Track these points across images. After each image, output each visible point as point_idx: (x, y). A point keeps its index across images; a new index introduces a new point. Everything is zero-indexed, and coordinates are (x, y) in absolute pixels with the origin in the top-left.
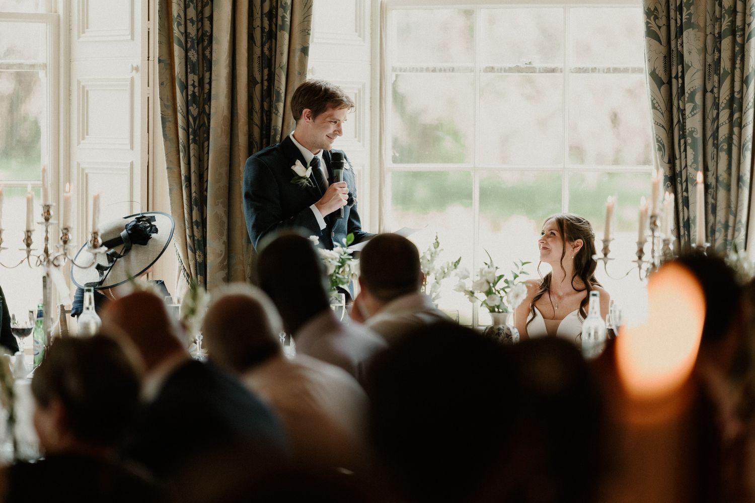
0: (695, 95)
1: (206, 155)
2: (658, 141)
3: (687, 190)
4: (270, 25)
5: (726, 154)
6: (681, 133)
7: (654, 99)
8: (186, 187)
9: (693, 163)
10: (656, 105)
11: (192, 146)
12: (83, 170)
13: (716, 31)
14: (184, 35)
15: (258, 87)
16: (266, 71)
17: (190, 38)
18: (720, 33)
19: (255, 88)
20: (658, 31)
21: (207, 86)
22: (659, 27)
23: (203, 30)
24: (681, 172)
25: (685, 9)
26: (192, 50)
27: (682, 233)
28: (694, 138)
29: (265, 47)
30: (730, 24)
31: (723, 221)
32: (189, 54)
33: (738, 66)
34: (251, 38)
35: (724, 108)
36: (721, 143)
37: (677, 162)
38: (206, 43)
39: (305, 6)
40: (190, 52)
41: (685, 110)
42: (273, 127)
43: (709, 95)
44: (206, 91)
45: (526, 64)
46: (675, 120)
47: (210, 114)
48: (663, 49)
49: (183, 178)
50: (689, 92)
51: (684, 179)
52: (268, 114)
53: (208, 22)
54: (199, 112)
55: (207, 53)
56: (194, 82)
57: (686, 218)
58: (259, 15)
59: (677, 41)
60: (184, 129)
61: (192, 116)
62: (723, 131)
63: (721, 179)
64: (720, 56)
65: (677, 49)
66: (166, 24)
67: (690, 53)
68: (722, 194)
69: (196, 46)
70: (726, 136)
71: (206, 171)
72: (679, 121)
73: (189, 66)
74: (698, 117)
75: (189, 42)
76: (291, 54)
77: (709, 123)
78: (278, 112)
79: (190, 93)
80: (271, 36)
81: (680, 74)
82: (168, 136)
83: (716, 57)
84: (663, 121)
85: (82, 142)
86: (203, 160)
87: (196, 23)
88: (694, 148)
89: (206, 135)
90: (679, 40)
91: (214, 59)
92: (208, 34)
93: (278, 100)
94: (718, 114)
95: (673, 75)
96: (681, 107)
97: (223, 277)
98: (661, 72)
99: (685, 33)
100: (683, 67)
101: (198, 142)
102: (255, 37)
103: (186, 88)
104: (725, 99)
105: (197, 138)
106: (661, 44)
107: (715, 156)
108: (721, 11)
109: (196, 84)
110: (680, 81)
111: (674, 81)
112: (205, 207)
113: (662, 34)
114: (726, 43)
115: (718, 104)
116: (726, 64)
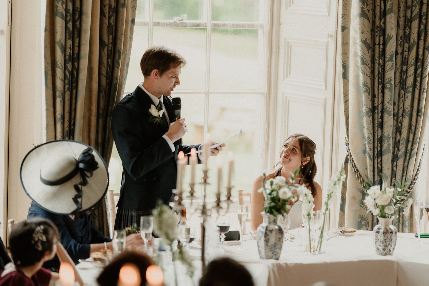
3: (382, 117)
5: (411, 94)
6: (380, 80)
7: (365, 58)
8: (62, 123)
9: (390, 100)
10: (366, 62)
11: (67, 93)
13: (409, 15)
14: (65, 11)
15: (106, 48)
16: (111, 37)
17: (69, 13)
18: (411, 16)
19: (104, 49)
20: (368, 14)
21: (76, 49)
22: (369, 11)
24: (378, 106)
26: (71, 22)
27: (376, 145)
29: (112, 19)
30: (418, 11)
31: (405, 138)
32: (68, 25)
33: (422, 38)
35: (411, 66)
36: (408, 88)
37: (376, 99)
38: (77, 17)
40: (69, 23)
41: (385, 66)
44: (76, 52)
46: (376, 72)
47: (78, 69)
48: (370, 25)
49: (59, 116)
50: (390, 54)
51: (380, 110)
52: (111, 67)
54: (72, 68)
55: (78, 24)
56: (70, 45)
57: (379, 136)
61: (68, 71)
62: (410, 81)
63: (407, 111)
64: (411, 31)
65: (380, 26)
68: (406, 121)
69: (72, 19)
70: (412, 83)
72: (379, 73)
73: (67, 34)
74: (393, 72)
75: (69, 16)
79: (68, 53)
82: (48, 85)
83: (407, 32)
84: (369, 72)
88: (390, 90)
89: (75, 85)
90: (382, 20)
92: (79, 10)
94: (407, 69)
95: (377, 43)
96: (382, 64)
98: (369, 40)
99: (388, 17)
100: (384, 37)
101: (70, 90)
102: (105, 11)
103: (65, 50)
104: (413, 59)
105: (70, 87)
106: (370, 22)
107: (404, 96)
110: (381, 46)
111: (377, 47)
113: (370, 15)
114: (415, 24)
115: (408, 62)
116: (414, 36)
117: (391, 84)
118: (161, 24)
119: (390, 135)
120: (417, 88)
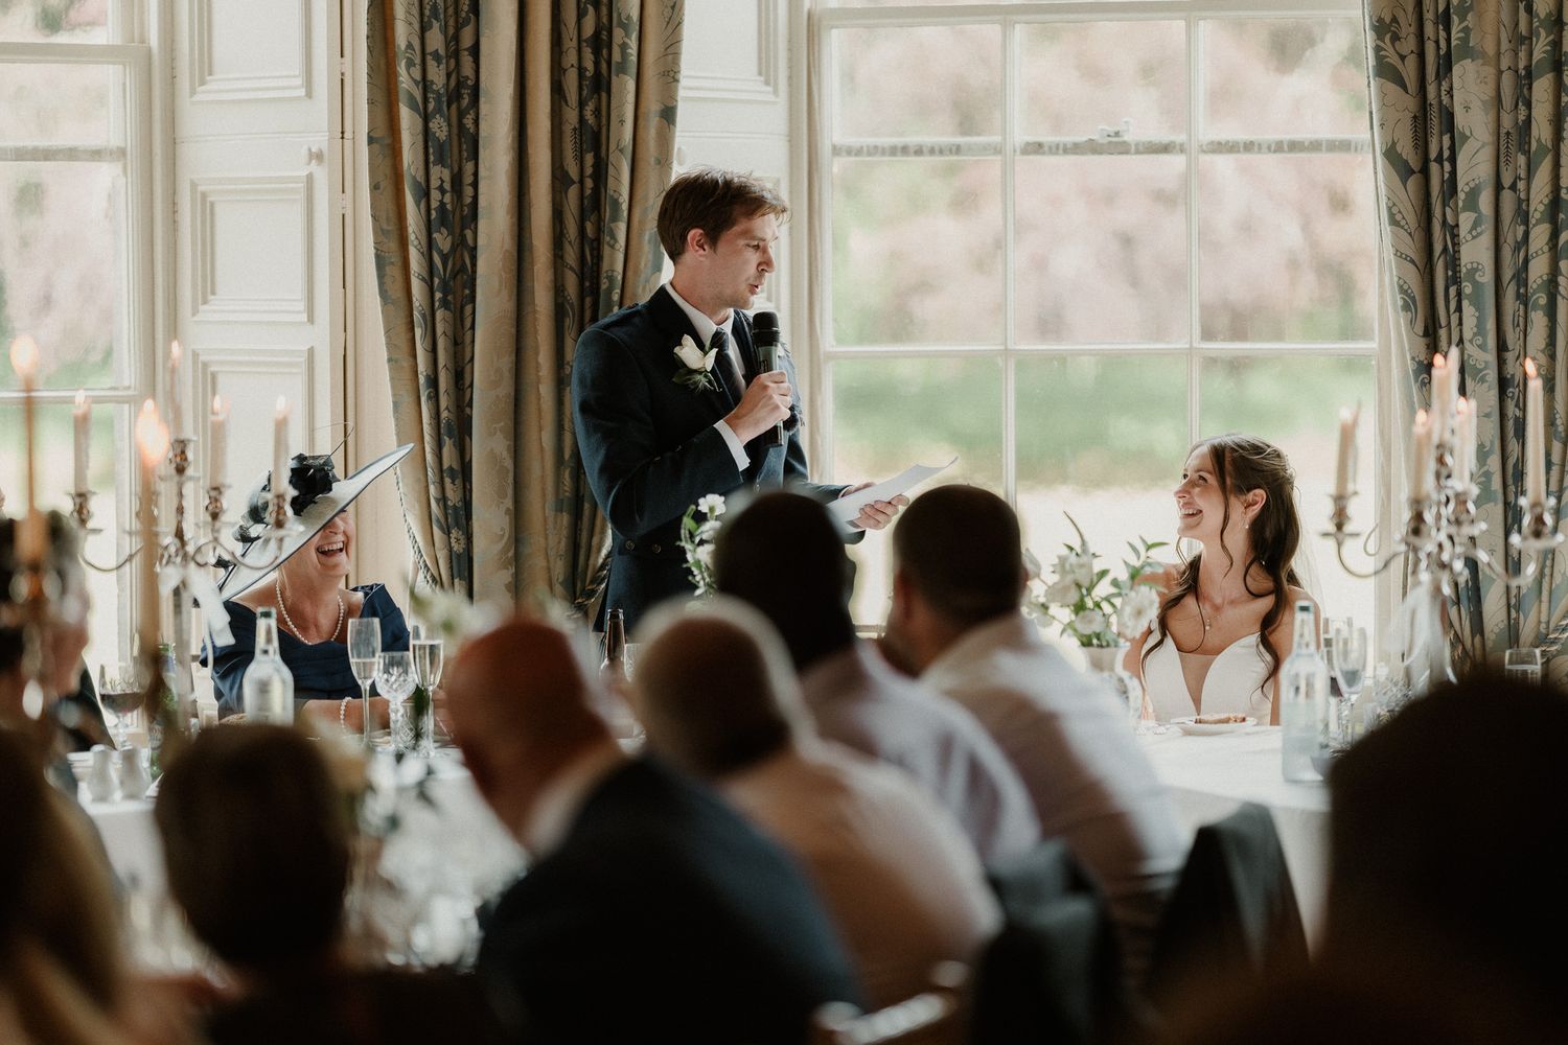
0: (1479, 196)
1: (469, 333)
2: (1402, 290)
4: (597, 64)
5: (1545, 315)
6: (1450, 273)
7: (1394, 204)
8: (429, 397)
9: (1475, 335)
10: (1398, 217)
11: (439, 314)
12: (205, 365)
13: (1522, 65)
14: (420, 87)
15: (573, 191)
16: (589, 159)
17: (434, 92)
18: (1528, 68)
19: (566, 193)
20: (1400, 67)
21: (469, 191)
22: (1403, 58)
23: (458, 73)
25: (1455, 19)
26: (438, 116)
28: (1478, 282)
29: (587, 108)
30: (1549, 48)
32: (431, 125)
34: (557, 89)
35: (1538, 222)
36: (1533, 295)
37: (1443, 333)
38: (466, 101)
39: (668, 23)
40: (434, 120)
41: (1457, 225)
42: (607, 272)
43: (1507, 195)
44: (468, 200)
45: (1109, 136)
46: (1438, 248)
47: (475, 248)
48: (1410, 103)
49: (422, 380)
50: (1467, 189)
52: (595, 244)
53: (471, 59)
54: (453, 244)
55: (468, 121)
56: (443, 181)
58: (574, 43)
59: (1440, 85)
60: (423, 279)
61: (440, 252)
62: (1538, 269)
64: (1530, 113)
65: (1441, 102)
66: (382, 62)
67: (1467, 108)
69: (445, 109)
70: (1545, 277)
71: (470, 364)
72: (1445, 249)
73: (431, 150)
74: (1486, 240)
75: (431, 100)
76: (641, 122)
77: (1507, 252)
78: (616, 241)
79: (434, 204)
80: (599, 85)
81: (1446, 154)
82: (390, 293)
83: (1522, 117)
84: (1412, 249)
85: (202, 308)
86: (463, 342)
87: (444, 61)
88: (1478, 305)
89: (467, 292)
90: (1443, 83)
91: (483, 133)
92: (470, 83)
93: (615, 218)
94: (1527, 234)
95: (1433, 154)
96: (1450, 220)
97: (507, 582)
98: (1406, 150)
99: (1456, 69)
100: (1452, 139)
101: (452, 306)
102: (565, 88)
103: (427, 194)
104: (1541, 202)
105: (449, 298)
106: (1407, 93)
107: (1521, 319)
108: (1531, 23)
109: (447, 186)
110: (1447, 166)
111: (1434, 168)
112: (467, 438)
113: (1409, 70)
114: (1542, 88)
115: (1527, 213)
116: (1542, 130)
117: (1476, 285)
118: (1046, 148)
119: (1488, 444)
120: (1561, 295)
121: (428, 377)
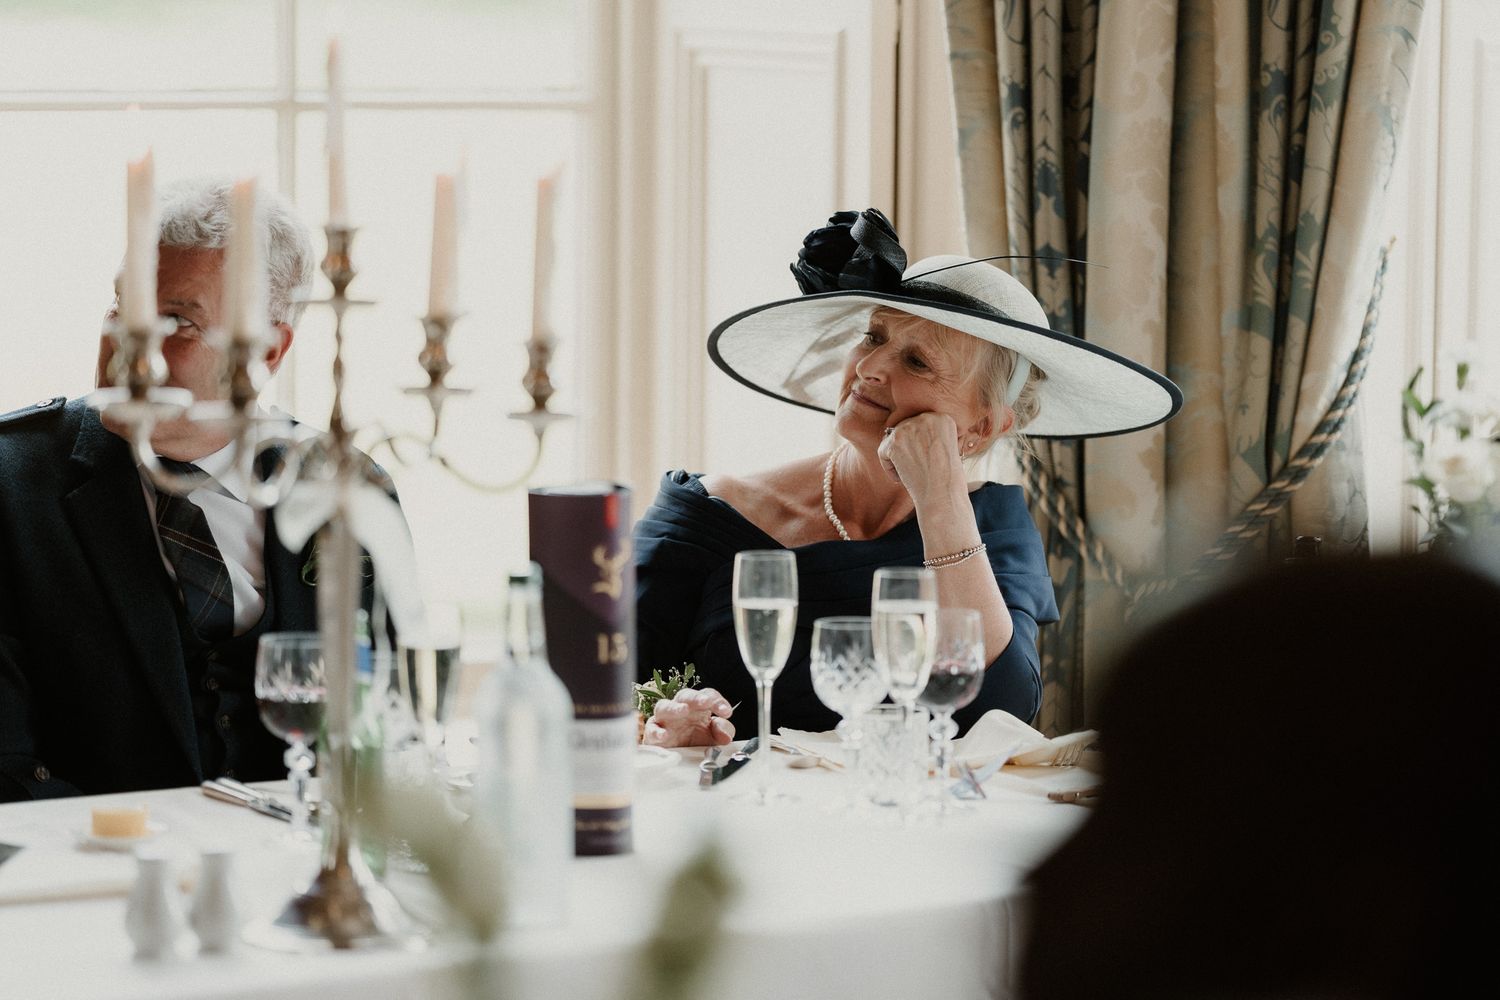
1: (1090, 9)
8: (1015, 123)
12: (692, 55)
49: (1004, 92)
71: (1089, 67)
86: (1079, 29)
112: (1081, 196)
121: (1012, 87)
